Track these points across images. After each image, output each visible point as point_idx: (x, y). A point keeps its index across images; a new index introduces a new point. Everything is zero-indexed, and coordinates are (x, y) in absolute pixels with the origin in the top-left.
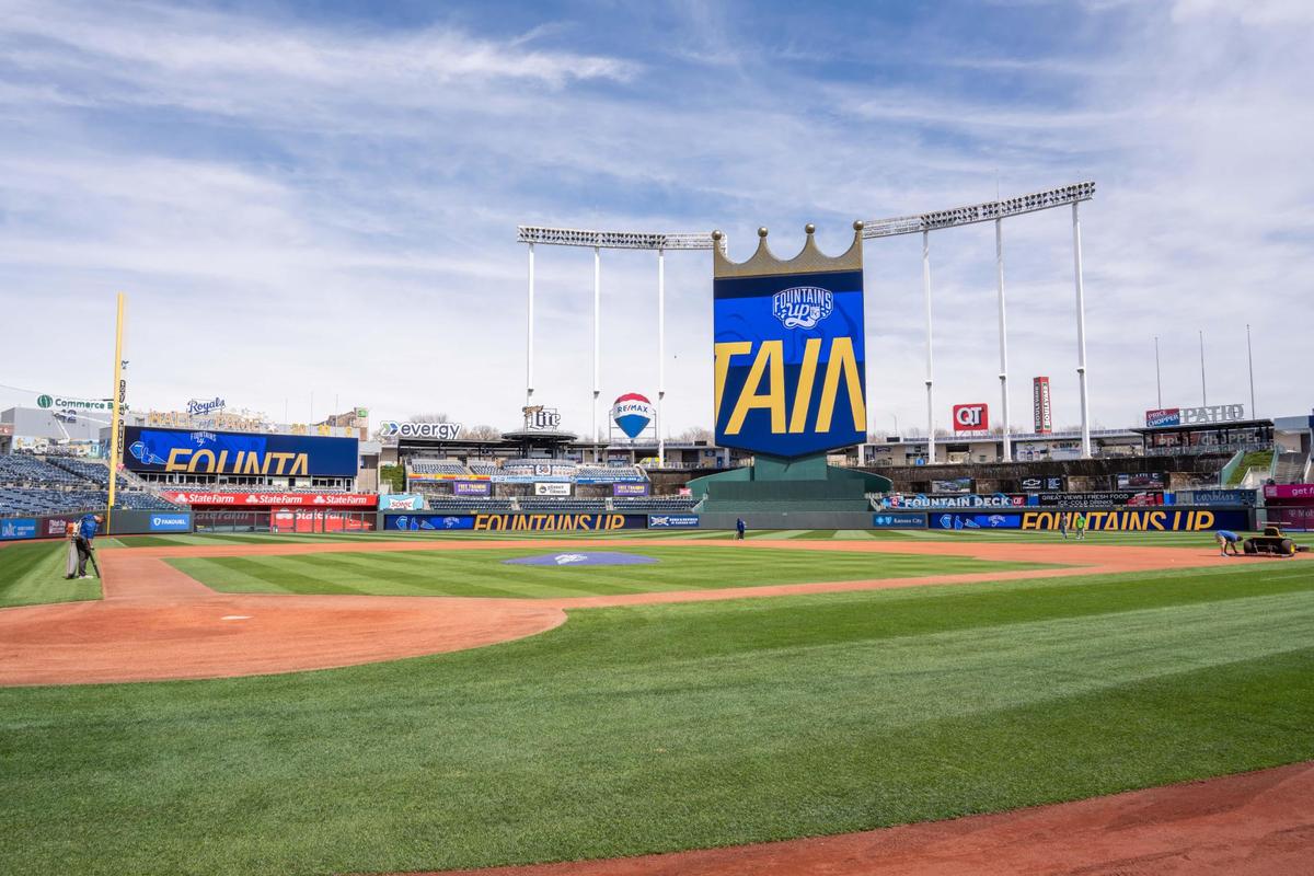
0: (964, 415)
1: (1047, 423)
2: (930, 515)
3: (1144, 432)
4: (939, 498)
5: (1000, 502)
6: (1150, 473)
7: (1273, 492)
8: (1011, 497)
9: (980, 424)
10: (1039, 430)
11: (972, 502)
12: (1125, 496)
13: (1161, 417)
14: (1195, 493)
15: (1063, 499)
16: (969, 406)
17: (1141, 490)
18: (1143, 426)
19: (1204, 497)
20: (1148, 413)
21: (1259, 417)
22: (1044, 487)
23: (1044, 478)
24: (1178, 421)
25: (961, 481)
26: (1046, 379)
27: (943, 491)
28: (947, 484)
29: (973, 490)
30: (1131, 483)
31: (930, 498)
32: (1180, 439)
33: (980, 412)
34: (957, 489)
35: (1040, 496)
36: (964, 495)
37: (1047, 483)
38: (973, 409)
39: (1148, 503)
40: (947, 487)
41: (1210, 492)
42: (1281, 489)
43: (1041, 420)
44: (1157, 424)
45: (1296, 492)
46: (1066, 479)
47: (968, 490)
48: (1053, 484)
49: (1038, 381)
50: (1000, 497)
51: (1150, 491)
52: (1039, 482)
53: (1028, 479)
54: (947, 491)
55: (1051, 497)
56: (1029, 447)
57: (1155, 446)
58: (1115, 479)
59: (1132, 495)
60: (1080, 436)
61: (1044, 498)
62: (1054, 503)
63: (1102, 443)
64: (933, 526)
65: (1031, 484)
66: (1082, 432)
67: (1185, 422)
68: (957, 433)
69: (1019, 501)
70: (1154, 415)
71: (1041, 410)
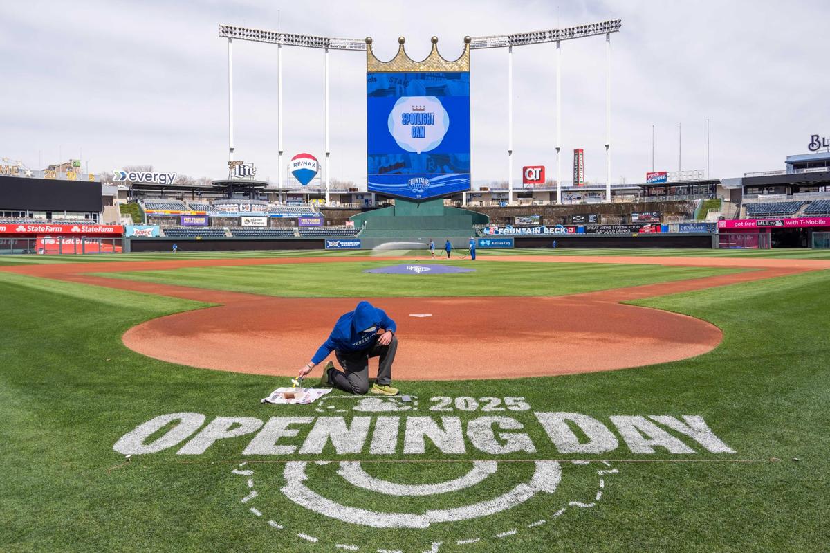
0: (530, 173)
1: (582, 180)
2: (515, 239)
3: (644, 187)
4: (521, 228)
5: (560, 230)
6: (652, 212)
7: (723, 224)
8: (567, 227)
9: (540, 179)
10: (576, 184)
11: (542, 231)
12: (638, 227)
13: (655, 177)
14: (680, 225)
15: (599, 229)
16: (533, 167)
17: (647, 223)
18: (644, 182)
19: (685, 227)
20: (648, 174)
21: (712, 178)
22: (586, 221)
23: (585, 215)
24: (665, 180)
25: (534, 217)
26: (582, 151)
27: (522, 223)
28: (525, 219)
29: (541, 224)
30: (640, 219)
31: (515, 228)
32: (666, 191)
33: (540, 172)
34: (531, 222)
35: (585, 227)
36: (536, 226)
37: (588, 218)
38: (535, 169)
39: (651, 231)
40: (524, 221)
41: (689, 224)
42: (728, 223)
43: (578, 177)
44: (654, 180)
45: (737, 225)
46: (600, 216)
47: (538, 223)
48: (592, 219)
49: (577, 152)
50: (560, 227)
51: (652, 223)
52: (583, 218)
53: (575, 215)
54: (525, 223)
55: (592, 228)
56: (570, 195)
57: (649, 195)
58: (630, 216)
59: (642, 226)
60: (604, 189)
61: (588, 228)
62: (594, 231)
63: (613, 193)
64: (517, 247)
65: (579, 219)
66: (605, 186)
67: (669, 180)
68: (525, 185)
69: (571, 230)
70: (651, 176)
71: (578, 171)
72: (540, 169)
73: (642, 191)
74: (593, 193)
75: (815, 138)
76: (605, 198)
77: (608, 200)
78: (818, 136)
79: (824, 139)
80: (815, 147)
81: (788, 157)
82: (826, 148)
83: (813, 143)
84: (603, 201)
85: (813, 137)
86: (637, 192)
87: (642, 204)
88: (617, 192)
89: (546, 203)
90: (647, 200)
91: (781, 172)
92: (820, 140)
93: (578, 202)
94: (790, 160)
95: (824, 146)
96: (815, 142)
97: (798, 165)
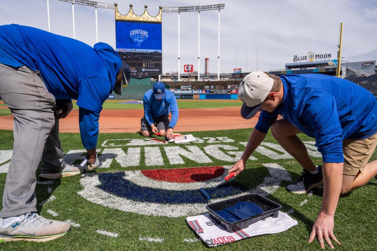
0: (187, 68)
1: (208, 71)
2: (181, 95)
3: (233, 74)
4: (184, 90)
5: (199, 92)
6: (235, 85)
8: (202, 90)
9: (191, 70)
10: (206, 73)
11: (192, 92)
12: (230, 91)
13: (237, 70)
15: (215, 91)
16: (188, 65)
17: (234, 89)
18: (233, 72)
20: (234, 69)
22: (210, 88)
23: (210, 86)
24: (241, 72)
25: (189, 86)
26: (208, 59)
27: (184, 88)
28: (185, 87)
29: (192, 89)
30: (231, 87)
31: (181, 90)
32: (241, 76)
33: (191, 67)
34: (187, 88)
35: (210, 90)
36: (190, 90)
39: (235, 92)
40: (185, 88)
43: (207, 70)
44: (236, 72)
46: (215, 86)
47: (190, 89)
48: (212, 87)
49: (206, 59)
50: (199, 90)
51: (236, 89)
52: (209, 87)
53: (206, 86)
54: (185, 89)
55: (212, 91)
56: (203, 77)
57: (234, 78)
58: (227, 86)
59: (232, 90)
60: (217, 75)
61: (211, 91)
62: (213, 92)
63: (221, 77)
64: (182, 98)
65: (207, 87)
66: (217, 74)
67: (242, 72)
68: (185, 73)
69: (204, 91)
70: (235, 70)
71: (207, 67)
72: (191, 66)
73: (232, 76)
74: (212, 77)
75: (296, 57)
76: (217, 79)
77: (219, 79)
78: (297, 56)
79: (299, 57)
80: (296, 61)
81: (286, 64)
82: (299, 61)
83: (295, 59)
84: (216, 80)
85: (295, 56)
86: (229, 76)
87: (232, 81)
88: (222, 77)
89: (194, 80)
90: (234, 80)
91: (283, 70)
92: (298, 57)
93: (206, 80)
94: (287, 65)
95: (299, 60)
96: (296, 58)
97: (289, 67)
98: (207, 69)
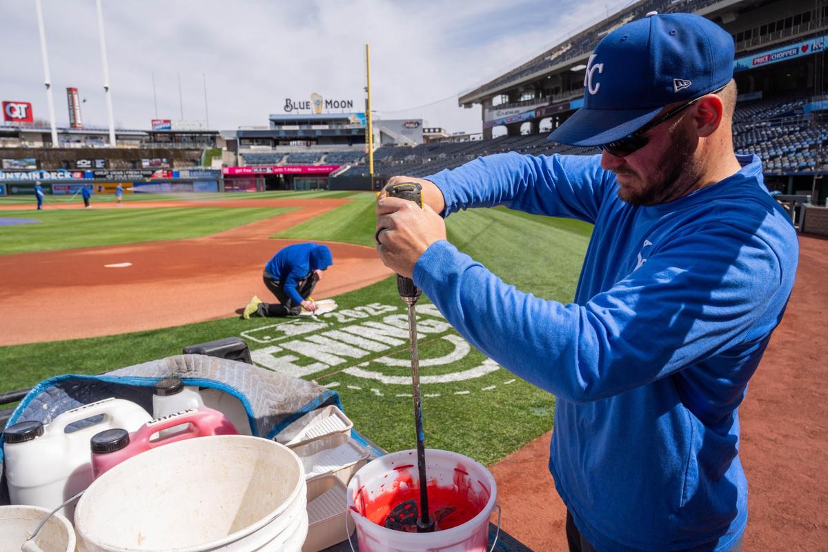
0: (12, 110)
1: (79, 121)
2: (7, 185)
3: (150, 133)
4: (14, 172)
5: (64, 175)
6: (161, 158)
7: (226, 171)
8: (72, 172)
9: (27, 117)
10: (73, 125)
11: (41, 176)
12: (150, 173)
13: (160, 124)
14: (190, 171)
15: (109, 174)
16: (16, 103)
17: (158, 169)
18: (150, 128)
19: (195, 173)
20: (153, 121)
22: (93, 166)
23: (93, 160)
24: (170, 128)
25: (28, 160)
26: (76, 90)
27: (13, 167)
28: (16, 162)
29: (39, 168)
30: (151, 164)
31: (5, 172)
32: (171, 138)
33: (26, 109)
34: (24, 166)
35: (94, 172)
36: (33, 170)
37: (95, 163)
38: (19, 105)
39: (164, 176)
40: (16, 165)
41: (198, 171)
42: (230, 169)
43: (75, 118)
44: (159, 128)
45: (237, 171)
46: (108, 161)
47: (34, 167)
48: (99, 164)
49: (70, 91)
50: (63, 172)
51: (163, 169)
52: (89, 162)
53: (80, 160)
54: (17, 167)
55: (101, 173)
56: (67, 138)
57: (155, 141)
58: (140, 162)
59: (154, 172)
60: (107, 133)
61: (97, 173)
62: (104, 176)
63: (117, 137)
64: (10, 193)
65: (84, 164)
66: (108, 130)
67: (174, 129)
68: (8, 123)
69: (78, 175)
70: (156, 122)
71: (74, 111)
72: (25, 106)
73: (148, 138)
74: (94, 137)
75: (289, 101)
76: (108, 141)
77: (113, 144)
78: (290, 100)
79: (294, 103)
80: (289, 109)
81: (271, 116)
82: (296, 110)
83: (287, 106)
84: (106, 146)
85: (287, 100)
86: (141, 137)
87: (151, 151)
88: (120, 137)
89: (38, 144)
90: (154, 146)
91: (266, 127)
92: (292, 103)
93: (78, 146)
94: (273, 118)
95: (295, 108)
96: (288, 105)
97: (278, 123)
98: (74, 115)
